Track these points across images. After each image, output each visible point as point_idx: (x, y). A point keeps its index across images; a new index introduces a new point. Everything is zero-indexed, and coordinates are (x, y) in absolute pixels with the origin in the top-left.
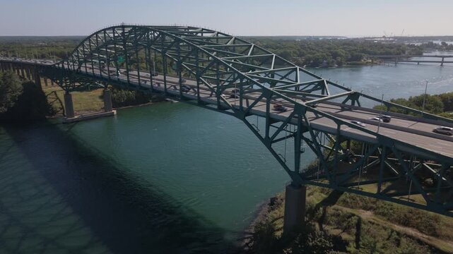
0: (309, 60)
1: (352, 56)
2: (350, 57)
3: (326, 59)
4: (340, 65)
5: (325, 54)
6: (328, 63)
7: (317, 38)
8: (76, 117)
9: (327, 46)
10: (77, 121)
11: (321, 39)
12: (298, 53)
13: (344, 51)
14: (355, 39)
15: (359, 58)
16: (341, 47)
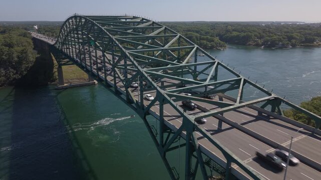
0: (267, 41)
1: (306, 39)
2: (304, 39)
3: (281, 41)
4: (294, 46)
5: (281, 37)
6: (283, 45)
7: (279, 23)
8: (65, 85)
9: (286, 30)
10: (66, 88)
11: (282, 24)
12: (259, 35)
13: (299, 35)
14: (311, 24)
15: (313, 41)
16: (298, 31)
